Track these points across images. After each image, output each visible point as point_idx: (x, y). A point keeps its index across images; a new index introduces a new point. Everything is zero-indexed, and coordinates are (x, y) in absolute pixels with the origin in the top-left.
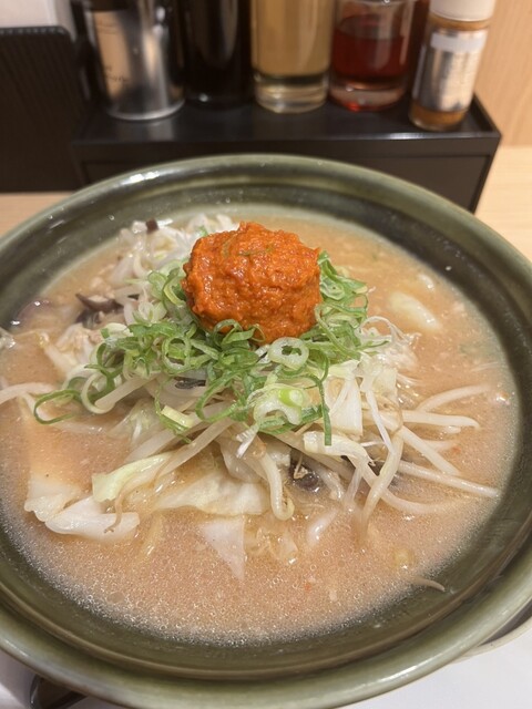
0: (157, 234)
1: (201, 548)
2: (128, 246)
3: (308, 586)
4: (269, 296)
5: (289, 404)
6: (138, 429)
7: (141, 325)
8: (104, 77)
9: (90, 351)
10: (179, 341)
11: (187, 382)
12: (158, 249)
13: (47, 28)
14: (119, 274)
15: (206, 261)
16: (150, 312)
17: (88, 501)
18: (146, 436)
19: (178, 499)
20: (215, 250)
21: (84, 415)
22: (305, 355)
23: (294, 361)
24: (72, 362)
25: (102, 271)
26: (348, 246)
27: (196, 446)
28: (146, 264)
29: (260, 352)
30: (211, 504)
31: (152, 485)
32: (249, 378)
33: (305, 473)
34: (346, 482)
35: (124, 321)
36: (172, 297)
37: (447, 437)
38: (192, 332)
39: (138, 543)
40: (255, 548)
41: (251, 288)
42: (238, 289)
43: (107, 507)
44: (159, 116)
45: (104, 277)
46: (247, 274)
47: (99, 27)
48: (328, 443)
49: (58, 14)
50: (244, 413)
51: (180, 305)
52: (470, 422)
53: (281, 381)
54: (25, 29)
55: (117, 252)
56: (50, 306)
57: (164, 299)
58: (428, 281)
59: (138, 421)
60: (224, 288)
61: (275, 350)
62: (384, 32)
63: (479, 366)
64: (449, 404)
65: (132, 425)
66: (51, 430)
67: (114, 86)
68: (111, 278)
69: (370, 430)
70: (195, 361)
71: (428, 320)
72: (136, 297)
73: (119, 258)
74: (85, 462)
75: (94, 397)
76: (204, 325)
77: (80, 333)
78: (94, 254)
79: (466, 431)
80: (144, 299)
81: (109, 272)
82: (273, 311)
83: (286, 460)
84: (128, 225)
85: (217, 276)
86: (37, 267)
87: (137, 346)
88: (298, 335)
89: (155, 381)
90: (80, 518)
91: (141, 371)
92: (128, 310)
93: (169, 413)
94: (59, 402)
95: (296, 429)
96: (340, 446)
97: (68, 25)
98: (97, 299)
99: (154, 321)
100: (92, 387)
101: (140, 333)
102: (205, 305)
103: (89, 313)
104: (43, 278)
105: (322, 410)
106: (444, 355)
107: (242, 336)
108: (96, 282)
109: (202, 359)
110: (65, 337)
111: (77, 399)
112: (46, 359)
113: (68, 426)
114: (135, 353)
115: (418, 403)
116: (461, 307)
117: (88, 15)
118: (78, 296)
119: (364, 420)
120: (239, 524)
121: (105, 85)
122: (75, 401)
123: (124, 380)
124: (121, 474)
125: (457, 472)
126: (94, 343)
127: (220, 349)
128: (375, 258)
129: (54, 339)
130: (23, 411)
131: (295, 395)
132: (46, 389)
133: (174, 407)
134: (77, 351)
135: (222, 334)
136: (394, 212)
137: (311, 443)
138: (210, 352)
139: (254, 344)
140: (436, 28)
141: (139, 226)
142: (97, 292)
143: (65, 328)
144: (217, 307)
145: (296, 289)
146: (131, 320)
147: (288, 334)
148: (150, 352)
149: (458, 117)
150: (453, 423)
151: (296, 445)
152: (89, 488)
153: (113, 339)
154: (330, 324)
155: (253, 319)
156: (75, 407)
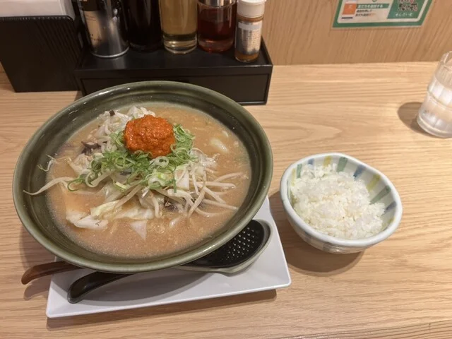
0: (114, 116)
1: (131, 231)
2: (102, 121)
3: (168, 241)
4: (153, 142)
5: (161, 179)
6: (107, 192)
7: (107, 153)
8: (90, 39)
9: (88, 164)
10: (122, 159)
11: (124, 173)
12: (116, 122)
13: (62, 16)
14: (100, 133)
15: (131, 130)
16: (111, 148)
17: (89, 217)
18: (110, 194)
19: (123, 215)
20: (134, 125)
21: (87, 188)
22: (168, 162)
23: (164, 164)
24: (81, 168)
25: (92, 132)
26: (196, 119)
27: (129, 196)
28: (110, 129)
29: (151, 162)
30: (135, 217)
31: (113, 211)
32: (147, 171)
33: (170, 204)
34: (184, 206)
35: (101, 152)
36: (119, 143)
37: (223, 191)
38: (126, 155)
39: (108, 230)
40: (150, 230)
41: (147, 139)
42: (142, 140)
43: (96, 218)
44: (118, 55)
45: (93, 134)
46: (145, 134)
47: (87, 17)
48: (175, 192)
49: (67, 11)
50: (144, 183)
51: (122, 145)
52: (231, 185)
53: (158, 171)
54: (50, 16)
55: (98, 124)
56: (71, 147)
57: (116, 143)
58: (226, 133)
59: (107, 190)
60: (137, 139)
61: (157, 161)
62: (220, 20)
63: (240, 165)
64: (226, 179)
65: (105, 190)
66: (74, 194)
67: (94, 42)
68: (96, 135)
69: (192, 188)
70: (127, 165)
71: (223, 148)
72: (106, 142)
73: (99, 126)
74: (87, 205)
75: (90, 181)
76: (130, 152)
77: (84, 157)
78: (88, 125)
79: (230, 188)
80: (109, 144)
81: (95, 132)
82: (155, 147)
83: (162, 200)
84: (102, 112)
85: (135, 135)
86: (64, 131)
87: (106, 161)
88: (165, 155)
89: (113, 174)
90: (86, 222)
91: (108, 170)
92: (103, 147)
93: (118, 184)
94: (77, 184)
95: (164, 188)
96: (180, 193)
97: (72, 16)
98: (90, 144)
99: (113, 151)
100: (89, 177)
101: (107, 156)
102: (130, 145)
103: (87, 149)
104: (68, 135)
105: (174, 181)
106: (228, 161)
107: (144, 156)
108: (90, 137)
109: (130, 165)
110: (78, 159)
111: (84, 182)
112: (71, 168)
113: (80, 192)
114: (105, 163)
115: (215, 179)
116: (237, 143)
117: (81, 11)
118: (82, 142)
119: (190, 185)
120: (145, 222)
121: (91, 42)
122: (83, 183)
123: (102, 174)
124: (101, 207)
125: (224, 202)
126: (90, 161)
127: (136, 161)
128: (207, 124)
129: (73, 160)
130: (62, 187)
131: (163, 176)
132: (71, 179)
133: (120, 182)
134: (83, 164)
135: (136, 155)
136: (214, 105)
137: (170, 193)
138: (133, 162)
139: (149, 159)
140: (240, 20)
141: (107, 113)
142: (90, 141)
143: (78, 155)
144: (135, 146)
145: (163, 139)
146: (104, 152)
147: (161, 155)
148: (111, 163)
149: (255, 56)
150: (226, 185)
151: (165, 194)
152: (90, 213)
153: (97, 159)
154: (177, 151)
155: (148, 150)
156: (82, 186)
